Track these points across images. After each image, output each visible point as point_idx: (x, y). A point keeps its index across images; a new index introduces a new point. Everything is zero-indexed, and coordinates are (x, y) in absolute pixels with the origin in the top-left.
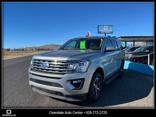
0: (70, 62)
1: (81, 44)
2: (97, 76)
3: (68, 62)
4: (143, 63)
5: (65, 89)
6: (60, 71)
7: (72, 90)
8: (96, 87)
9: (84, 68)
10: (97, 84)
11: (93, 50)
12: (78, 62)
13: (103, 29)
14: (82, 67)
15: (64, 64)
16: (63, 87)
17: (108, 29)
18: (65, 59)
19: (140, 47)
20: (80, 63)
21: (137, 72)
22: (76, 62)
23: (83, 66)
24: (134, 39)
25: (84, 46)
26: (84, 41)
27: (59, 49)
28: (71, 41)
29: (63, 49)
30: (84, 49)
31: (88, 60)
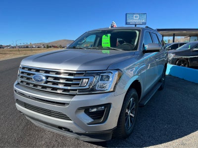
0: (83, 74)
1: (103, 40)
2: (132, 95)
3: (79, 73)
4: (188, 67)
5: (75, 123)
6: (65, 90)
7: (88, 124)
8: (129, 113)
9: (109, 85)
10: (131, 108)
11: (125, 50)
12: (98, 74)
13: (132, 19)
14: (106, 82)
15: (72, 77)
16: (70, 120)
17: (139, 19)
18: (74, 68)
19: (185, 43)
20: (102, 76)
21: (183, 79)
22: (95, 73)
23: (108, 80)
24: (174, 32)
25: (108, 43)
26: (109, 35)
27: (69, 48)
28: (87, 35)
29: (74, 48)
30: (108, 49)
31: (118, 70)
